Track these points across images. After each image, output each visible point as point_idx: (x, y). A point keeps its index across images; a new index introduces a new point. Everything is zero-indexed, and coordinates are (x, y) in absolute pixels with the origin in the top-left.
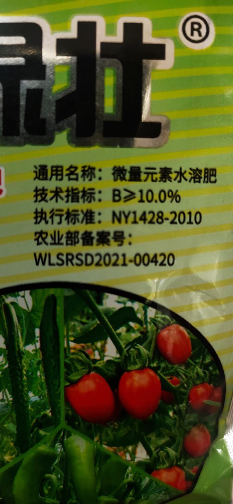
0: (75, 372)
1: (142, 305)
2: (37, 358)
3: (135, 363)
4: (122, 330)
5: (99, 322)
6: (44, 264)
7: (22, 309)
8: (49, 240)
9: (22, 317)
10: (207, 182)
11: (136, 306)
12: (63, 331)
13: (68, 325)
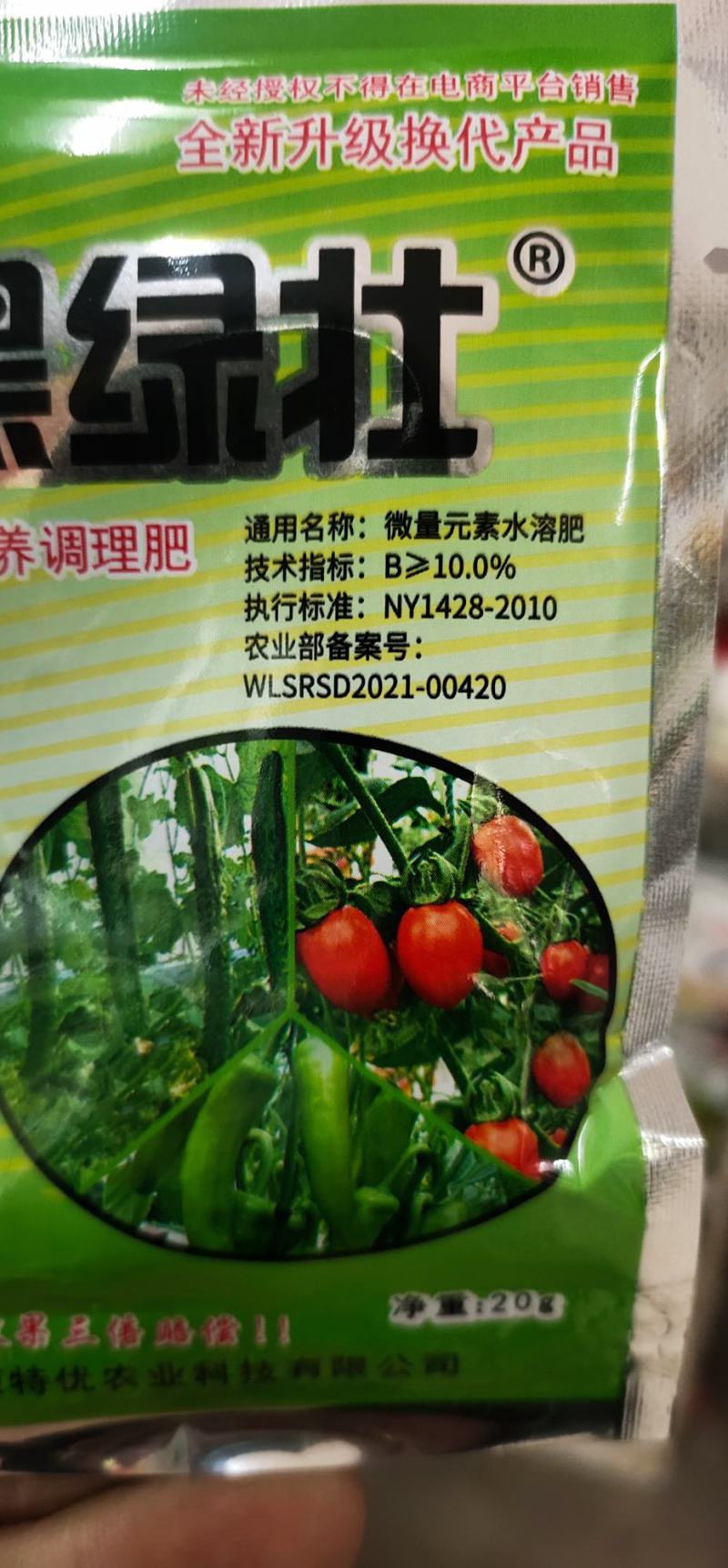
0: (315, 903)
1: (442, 773)
2: (246, 873)
3: (429, 891)
4: (404, 822)
5: (359, 807)
6: (260, 693)
7: (221, 778)
8: (270, 650)
9: (221, 794)
10: (566, 541)
11: (432, 776)
12: (293, 822)
13: (302, 810)
